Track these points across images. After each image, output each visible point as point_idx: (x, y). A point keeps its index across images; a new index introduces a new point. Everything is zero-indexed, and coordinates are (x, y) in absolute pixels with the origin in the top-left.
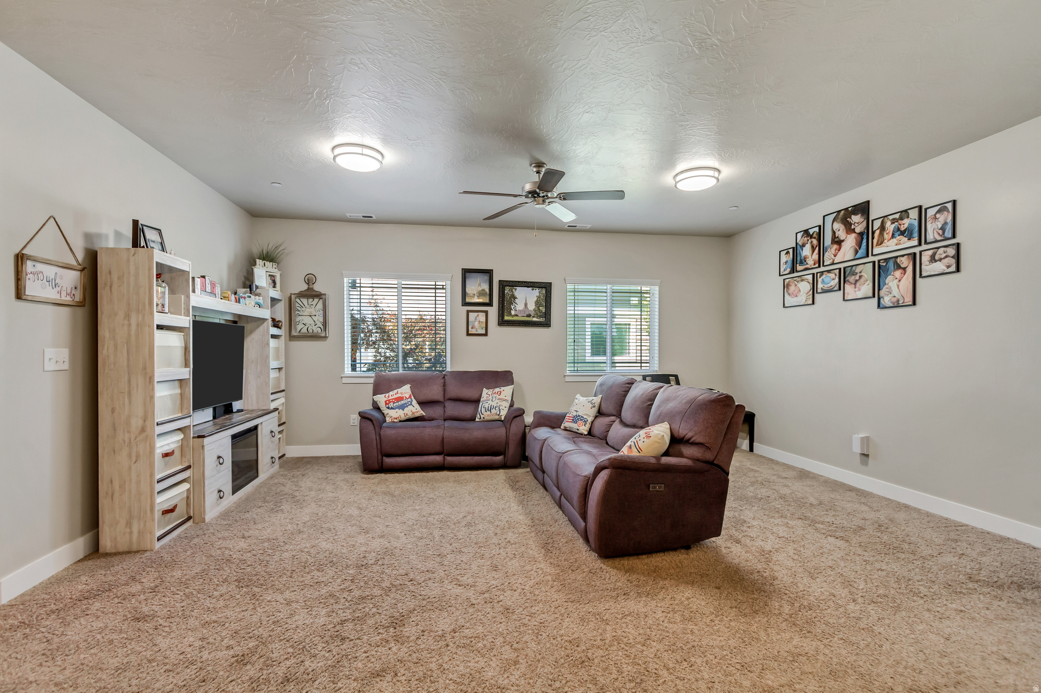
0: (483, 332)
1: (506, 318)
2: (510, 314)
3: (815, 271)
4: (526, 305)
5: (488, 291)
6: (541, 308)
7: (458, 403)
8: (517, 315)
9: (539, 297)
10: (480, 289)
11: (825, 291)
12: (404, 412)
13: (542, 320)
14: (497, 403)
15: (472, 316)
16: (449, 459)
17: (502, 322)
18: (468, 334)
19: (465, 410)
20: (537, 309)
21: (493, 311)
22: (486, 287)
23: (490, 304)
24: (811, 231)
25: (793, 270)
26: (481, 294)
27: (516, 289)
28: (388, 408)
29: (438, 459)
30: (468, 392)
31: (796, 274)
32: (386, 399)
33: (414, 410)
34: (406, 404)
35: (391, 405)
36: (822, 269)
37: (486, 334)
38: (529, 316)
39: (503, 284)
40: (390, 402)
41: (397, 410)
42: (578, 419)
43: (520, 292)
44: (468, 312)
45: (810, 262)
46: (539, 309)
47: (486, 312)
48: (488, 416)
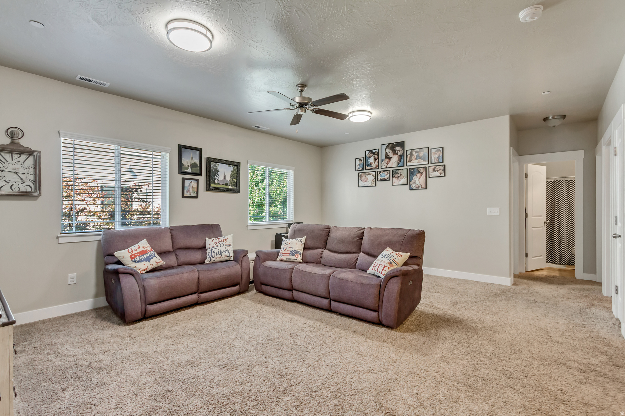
0: (195, 195)
1: (212, 185)
2: (214, 183)
3: (377, 170)
4: (225, 176)
5: (198, 163)
6: (234, 179)
7: (187, 251)
8: (219, 184)
9: (233, 172)
10: (193, 162)
12: (150, 264)
13: (234, 188)
14: (225, 248)
15: (187, 182)
16: (203, 295)
17: (208, 188)
18: (184, 196)
19: (196, 256)
20: (231, 180)
21: (202, 180)
22: (197, 161)
23: (200, 174)
24: (374, 151)
26: (194, 165)
27: (218, 165)
28: (135, 262)
29: (194, 297)
30: (196, 242)
32: (130, 254)
33: (158, 261)
34: (150, 256)
35: (137, 258)
37: (197, 197)
38: (227, 184)
39: (209, 161)
40: (135, 256)
41: (144, 262)
42: (295, 253)
43: (221, 168)
44: (184, 179)
46: (233, 180)
47: (197, 180)
48: (219, 258)
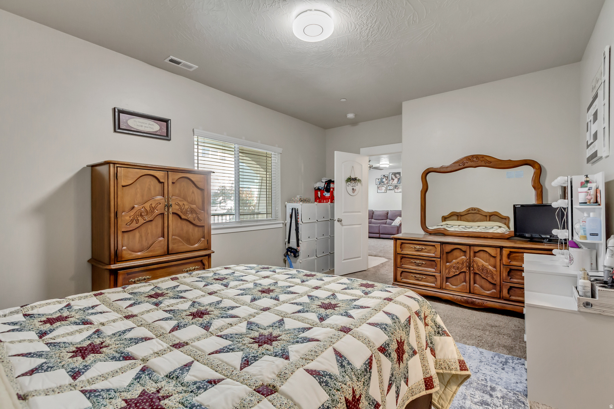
11: (389, 190)
25: (380, 184)
31: (381, 185)
36: (389, 185)
45: (385, 183)
